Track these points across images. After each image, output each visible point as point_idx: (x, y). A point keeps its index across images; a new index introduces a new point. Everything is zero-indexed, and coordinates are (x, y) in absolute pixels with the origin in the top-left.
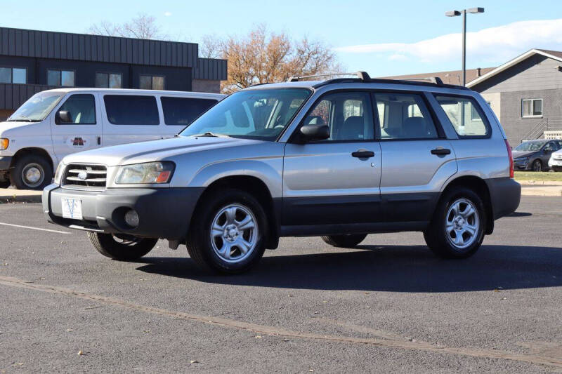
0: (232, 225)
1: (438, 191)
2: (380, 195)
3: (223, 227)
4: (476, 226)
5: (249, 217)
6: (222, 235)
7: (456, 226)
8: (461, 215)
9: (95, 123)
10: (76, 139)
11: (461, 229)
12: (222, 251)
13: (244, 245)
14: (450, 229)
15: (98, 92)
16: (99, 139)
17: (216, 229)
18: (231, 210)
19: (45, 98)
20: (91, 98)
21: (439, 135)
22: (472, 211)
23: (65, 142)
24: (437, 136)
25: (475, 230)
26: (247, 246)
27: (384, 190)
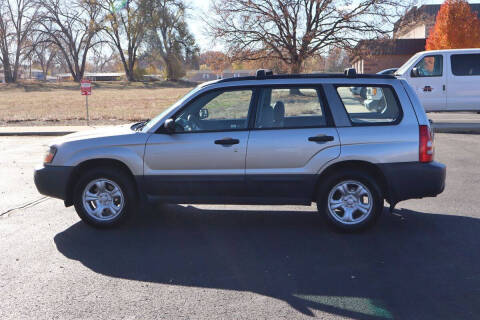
0: (104, 193)
2: (245, 176)
3: (96, 194)
4: (370, 206)
5: (116, 189)
6: (96, 200)
7: (344, 204)
8: (352, 195)
9: (442, 75)
11: (351, 207)
12: (95, 211)
13: (112, 208)
14: (335, 207)
16: (444, 87)
17: (88, 196)
20: (440, 57)
21: (327, 123)
22: (365, 192)
25: (367, 210)
26: (115, 210)
27: (250, 171)
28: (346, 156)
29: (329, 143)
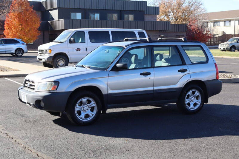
0: (85, 106)
1: (181, 87)
2: (153, 90)
3: (81, 106)
4: (200, 100)
5: (93, 102)
6: (81, 110)
7: (190, 101)
8: (193, 96)
9: (85, 42)
10: (78, 49)
11: (193, 102)
12: (81, 116)
13: (90, 113)
14: (187, 102)
15: (86, 30)
16: (86, 49)
17: (78, 108)
18: (84, 100)
19: (66, 33)
20: (83, 33)
21: (183, 63)
22: (198, 94)
23: (73, 50)
24: (182, 64)
25: (199, 102)
26: (92, 114)
27: (155, 88)
28: (193, 78)
29: (186, 73)
